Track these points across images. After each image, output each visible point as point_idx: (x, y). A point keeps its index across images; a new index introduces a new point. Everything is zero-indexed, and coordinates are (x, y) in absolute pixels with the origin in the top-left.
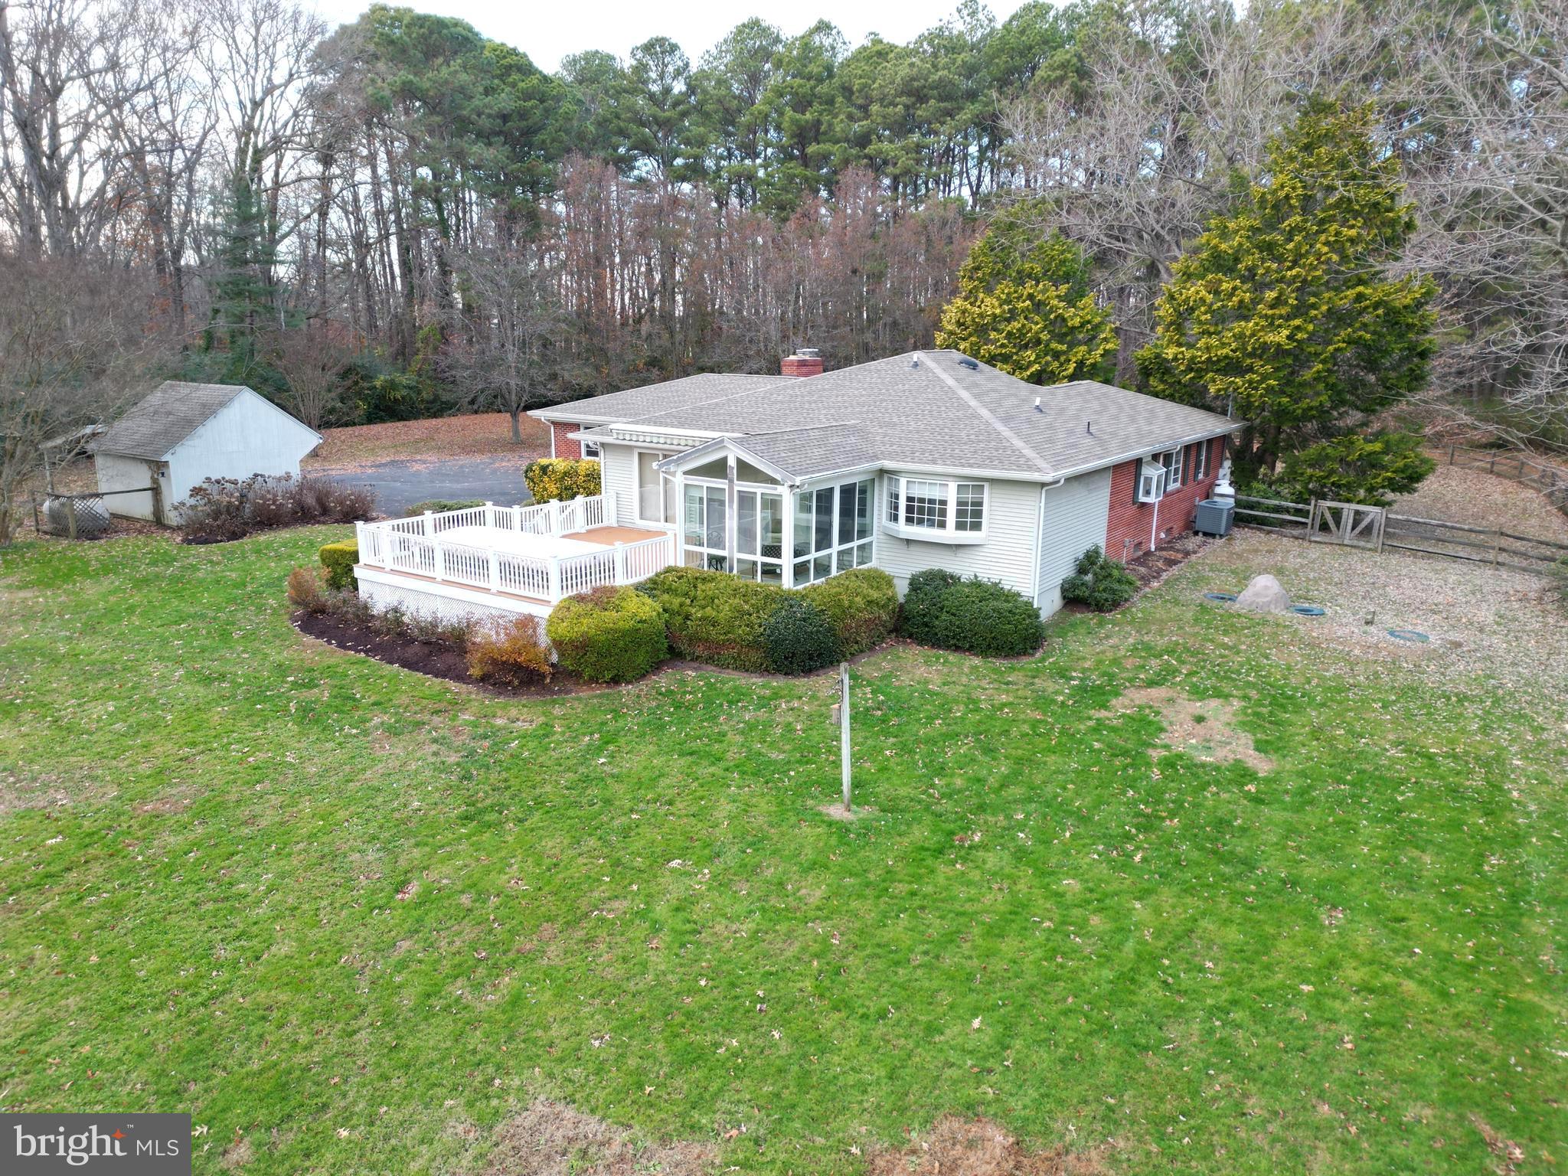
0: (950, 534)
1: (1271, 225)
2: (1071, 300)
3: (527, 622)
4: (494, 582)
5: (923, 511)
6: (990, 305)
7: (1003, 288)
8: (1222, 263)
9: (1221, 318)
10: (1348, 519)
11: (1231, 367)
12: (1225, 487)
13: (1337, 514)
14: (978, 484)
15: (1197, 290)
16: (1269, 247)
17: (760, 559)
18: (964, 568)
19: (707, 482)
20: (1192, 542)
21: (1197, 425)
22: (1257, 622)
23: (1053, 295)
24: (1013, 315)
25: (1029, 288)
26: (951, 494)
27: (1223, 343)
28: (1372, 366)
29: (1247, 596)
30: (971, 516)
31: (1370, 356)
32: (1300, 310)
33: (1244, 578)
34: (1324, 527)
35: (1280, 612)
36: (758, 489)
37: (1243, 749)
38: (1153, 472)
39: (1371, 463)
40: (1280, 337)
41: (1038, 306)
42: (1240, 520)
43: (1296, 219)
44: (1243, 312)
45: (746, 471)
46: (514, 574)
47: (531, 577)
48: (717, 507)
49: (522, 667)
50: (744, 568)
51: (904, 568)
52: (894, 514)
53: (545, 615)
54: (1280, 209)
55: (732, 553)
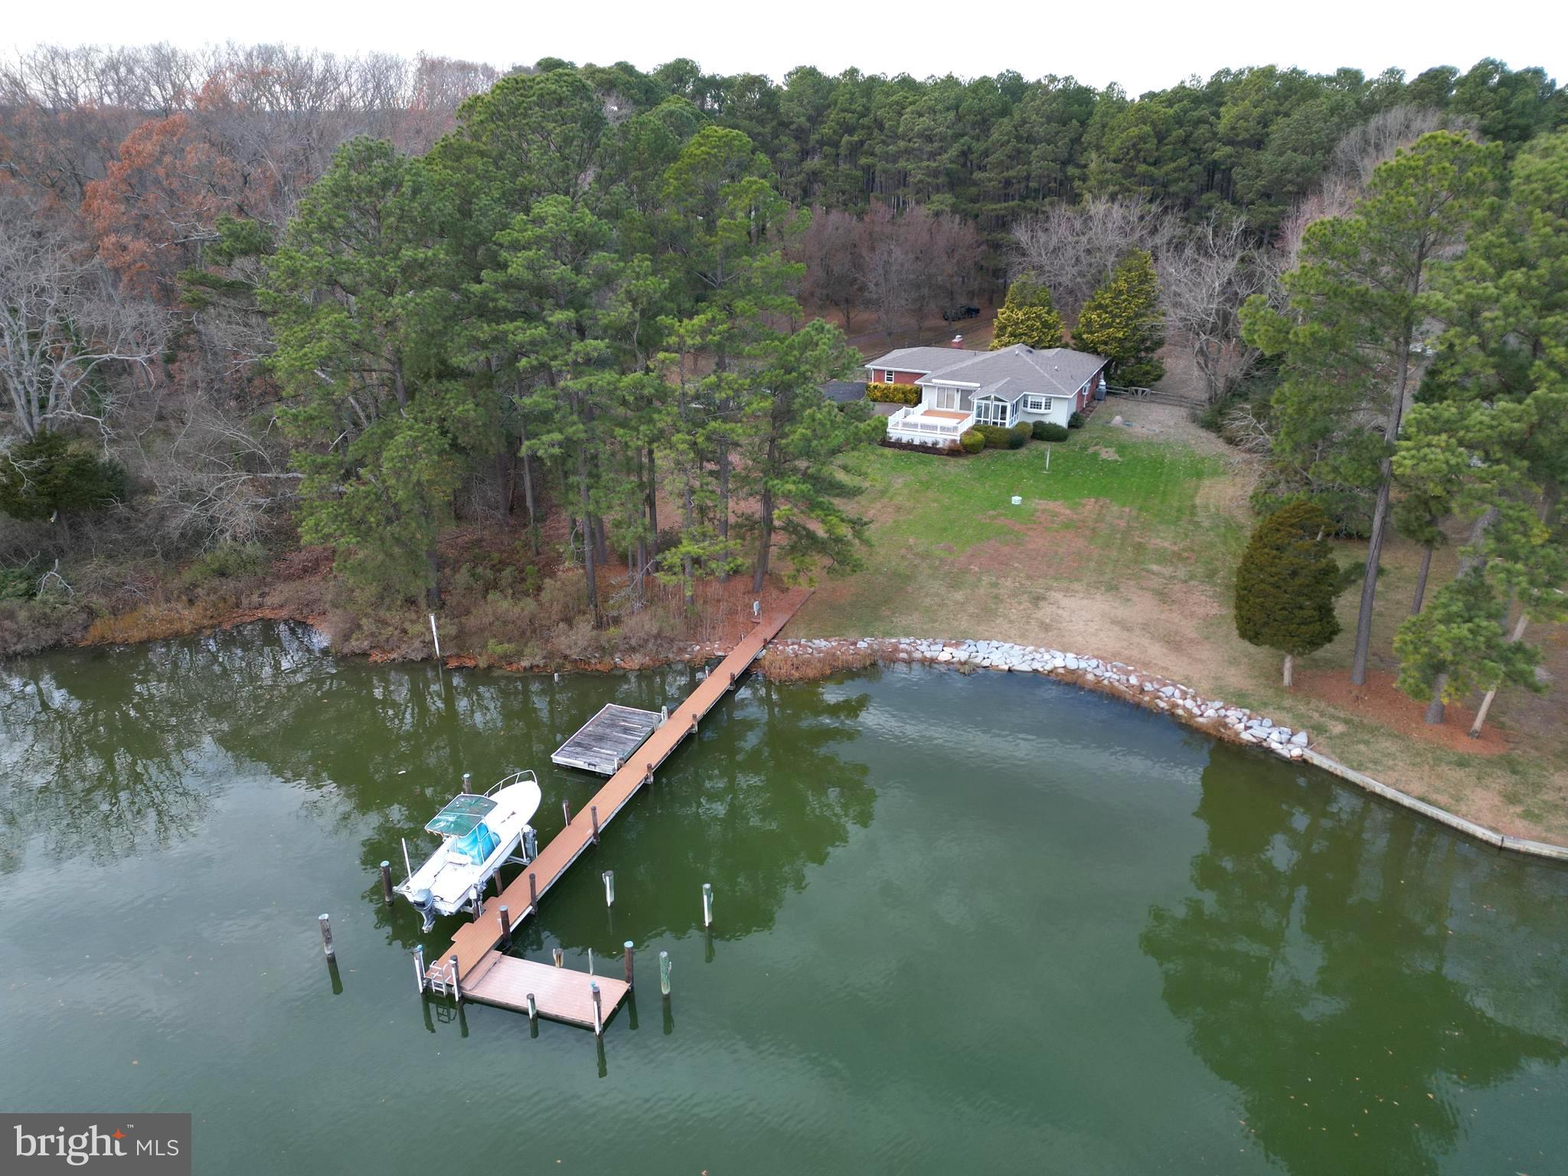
0: (1043, 411)
1: (1115, 298)
2: (1049, 313)
3: (954, 441)
4: (939, 431)
5: (1036, 405)
7: (1026, 309)
8: (1102, 308)
9: (1103, 326)
10: (1140, 392)
11: (1106, 343)
12: (1103, 384)
13: (1137, 391)
14: (1050, 398)
15: (1094, 316)
16: (1117, 305)
17: (999, 421)
18: (1047, 420)
19: (984, 402)
20: (1095, 403)
21: (1095, 364)
22: (1116, 429)
24: (1029, 319)
25: (1035, 309)
26: (1044, 401)
27: (1102, 335)
29: (1114, 422)
30: (1048, 406)
32: (1127, 326)
33: (1112, 416)
34: (1133, 395)
35: (1121, 426)
36: (1001, 404)
37: (1117, 457)
39: (1147, 374)
40: (1120, 335)
41: (1039, 317)
42: (1108, 393)
43: (1125, 296)
44: (1109, 325)
45: (997, 399)
46: (943, 429)
47: (948, 429)
48: (987, 408)
49: (956, 451)
50: (995, 423)
51: (1031, 420)
52: (1025, 405)
53: (958, 438)
54: (1121, 293)
55: (991, 420)
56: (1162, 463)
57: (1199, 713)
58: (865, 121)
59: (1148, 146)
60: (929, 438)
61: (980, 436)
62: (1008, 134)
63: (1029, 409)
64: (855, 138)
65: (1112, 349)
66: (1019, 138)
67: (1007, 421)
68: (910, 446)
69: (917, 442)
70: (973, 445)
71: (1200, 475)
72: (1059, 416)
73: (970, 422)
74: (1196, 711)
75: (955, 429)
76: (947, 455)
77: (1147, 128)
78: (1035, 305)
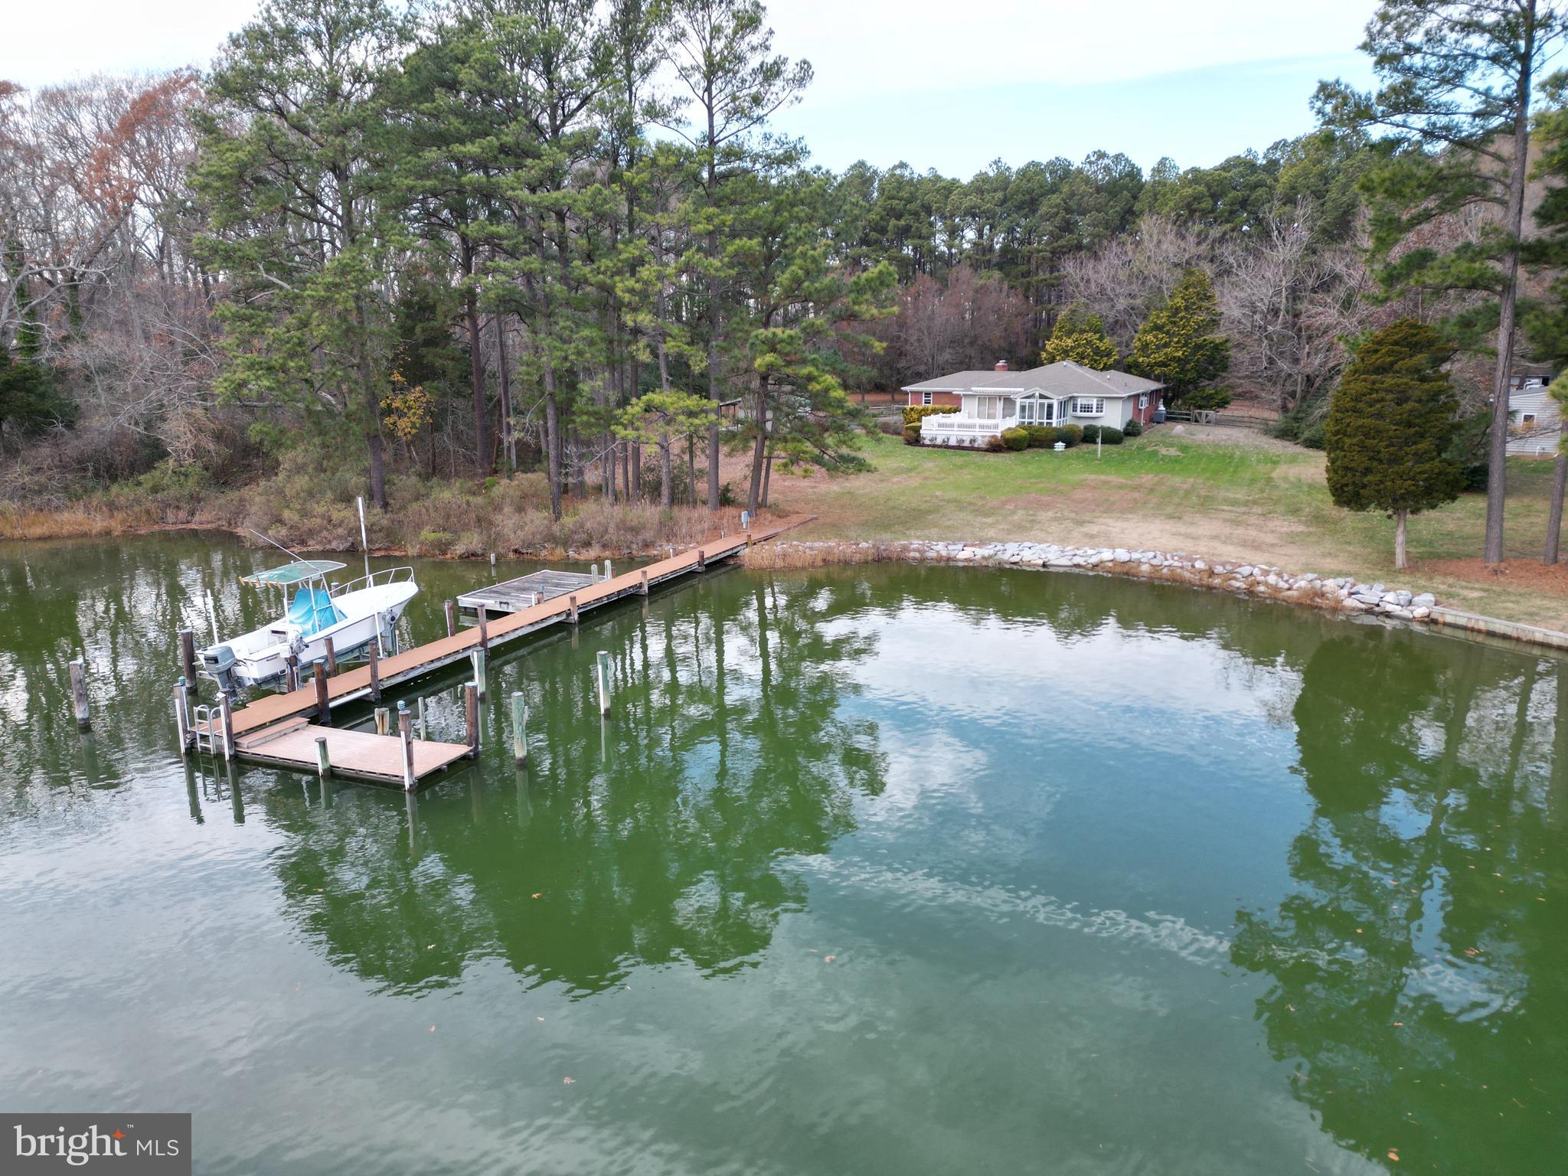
0: (1094, 414)
1: (1175, 315)
2: (1101, 339)
4: (977, 430)
5: (1087, 408)
6: (1070, 342)
7: (1075, 336)
8: (1158, 328)
9: (1158, 347)
11: (1163, 364)
12: (1162, 408)
13: (1200, 415)
14: (1102, 399)
15: (1150, 337)
16: (1174, 323)
17: (1045, 421)
18: (1099, 423)
19: (1028, 401)
20: (1156, 423)
21: (1152, 386)
22: (1177, 436)
23: (1093, 337)
24: (1079, 346)
25: (1084, 336)
26: (1094, 402)
27: (1160, 357)
28: (1211, 364)
29: (1174, 432)
30: (1100, 409)
31: (1211, 360)
32: (1185, 345)
34: (1197, 421)
35: (1184, 435)
36: (1046, 402)
37: (1178, 453)
38: (1144, 399)
39: (1211, 397)
40: (1179, 354)
41: (1089, 343)
42: (1168, 419)
43: (1183, 314)
44: (1166, 345)
45: (1042, 397)
46: (982, 427)
47: (989, 427)
48: (1031, 407)
49: (997, 447)
50: (1041, 424)
51: (1082, 425)
52: (1075, 410)
53: (999, 435)
54: (1177, 310)
55: (1036, 421)
56: (1231, 457)
57: (1286, 586)
58: (910, 207)
59: (1203, 205)
60: (966, 436)
61: (1023, 432)
62: (1057, 206)
63: (1079, 414)
64: (902, 222)
65: (1173, 369)
66: (1068, 211)
67: (1055, 422)
68: (946, 446)
69: (953, 442)
70: (1015, 440)
71: (1275, 463)
72: (1114, 418)
73: (1013, 422)
74: (1283, 585)
75: (996, 427)
76: (987, 450)
77: (1201, 188)
78: (1085, 331)
